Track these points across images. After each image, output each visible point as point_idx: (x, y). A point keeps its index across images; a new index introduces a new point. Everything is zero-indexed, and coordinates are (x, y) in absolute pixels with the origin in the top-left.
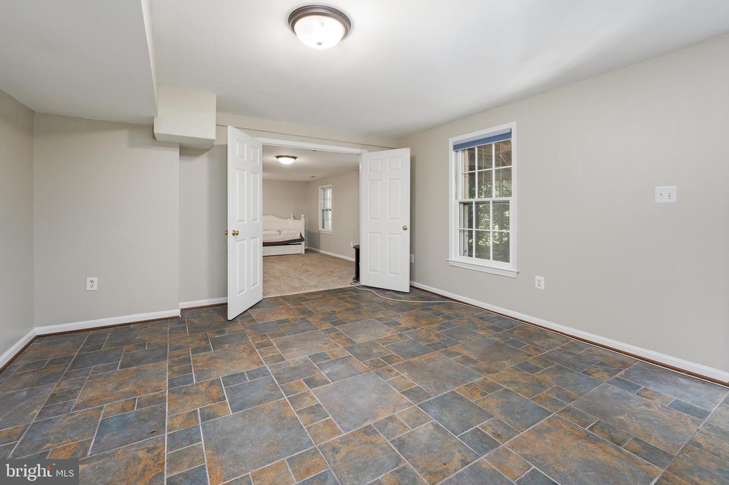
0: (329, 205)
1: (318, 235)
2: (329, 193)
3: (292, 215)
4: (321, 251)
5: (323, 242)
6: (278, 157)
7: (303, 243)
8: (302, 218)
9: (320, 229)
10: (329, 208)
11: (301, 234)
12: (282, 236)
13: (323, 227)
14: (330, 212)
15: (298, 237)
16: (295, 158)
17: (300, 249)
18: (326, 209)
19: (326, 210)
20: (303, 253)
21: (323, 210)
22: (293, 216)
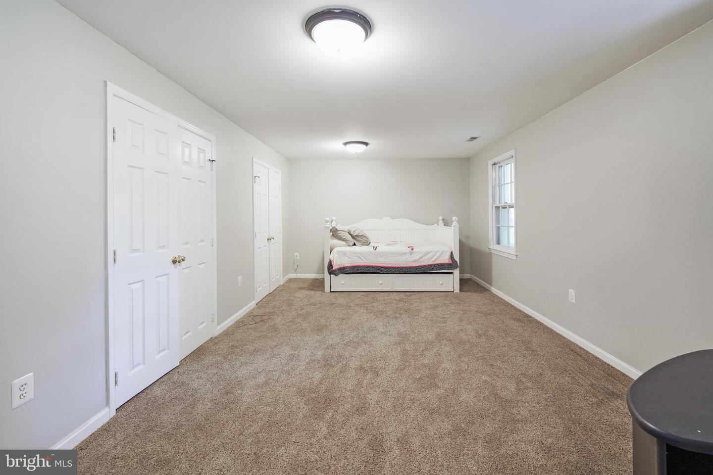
0: (509, 195)
1: (488, 256)
2: (509, 171)
3: (441, 218)
4: (494, 290)
5: (497, 270)
6: (346, 144)
7: (457, 272)
8: (455, 223)
9: (494, 246)
10: (509, 202)
11: (452, 252)
12: (415, 257)
13: (498, 243)
14: (512, 210)
15: (446, 259)
16: (366, 144)
17: (450, 282)
18: (503, 204)
19: (504, 208)
20: (457, 290)
21: (498, 208)
22: (443, 220)
